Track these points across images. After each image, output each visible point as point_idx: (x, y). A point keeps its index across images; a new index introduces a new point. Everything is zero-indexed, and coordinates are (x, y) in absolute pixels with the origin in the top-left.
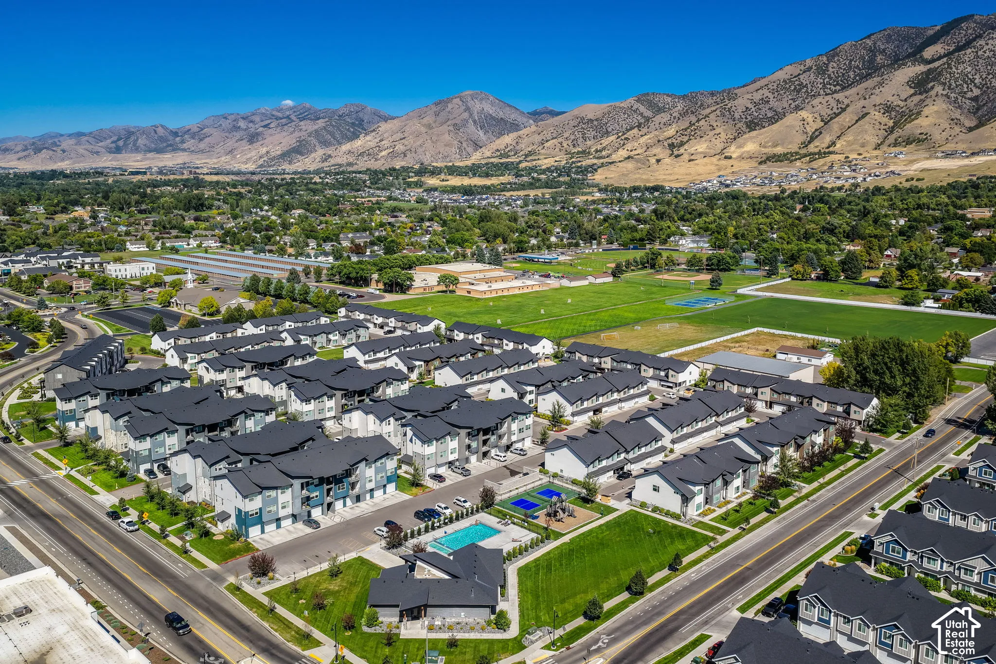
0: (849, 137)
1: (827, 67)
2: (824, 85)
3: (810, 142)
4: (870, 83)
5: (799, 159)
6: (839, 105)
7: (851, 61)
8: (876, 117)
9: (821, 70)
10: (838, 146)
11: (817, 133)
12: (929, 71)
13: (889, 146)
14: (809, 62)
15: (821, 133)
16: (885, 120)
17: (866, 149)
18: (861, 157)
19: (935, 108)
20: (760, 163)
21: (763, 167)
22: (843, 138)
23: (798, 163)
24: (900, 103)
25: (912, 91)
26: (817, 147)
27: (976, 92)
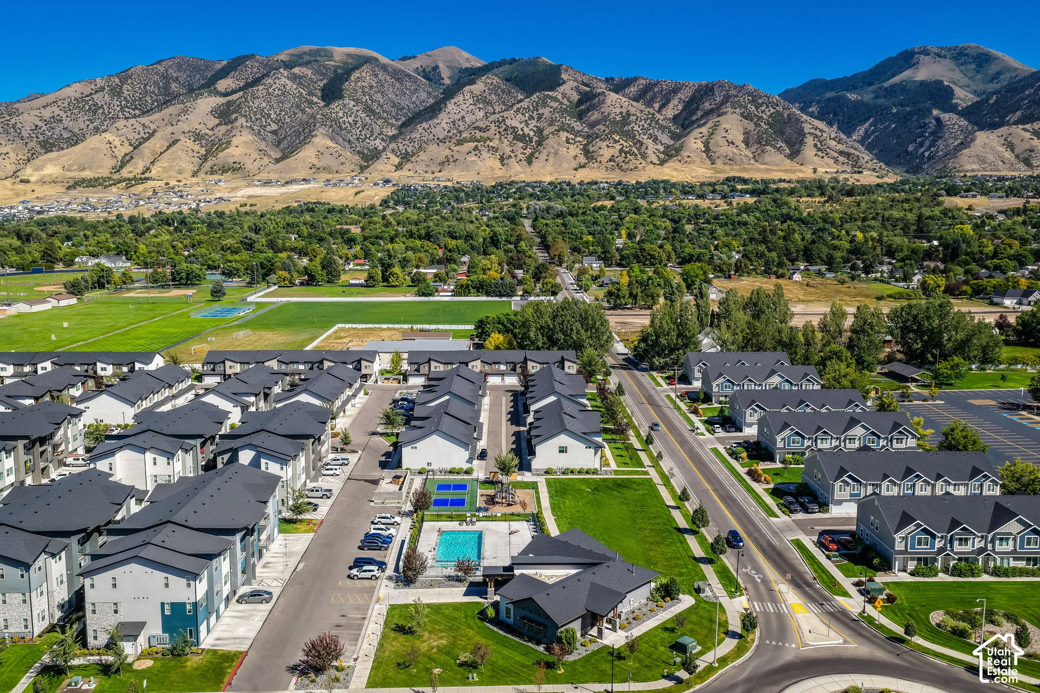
0: (163, 163)
1: (121, 89)
2: (122, 108)
3: (121, 167)
4: (172, 109)
5: (114, 184)
6: (146, 130)
7: (145, 86)
8: (188, 144)
9: (116, 92)
10: (154, 172)
11: (127, 158)
12: (229, 104)
13: (206, 173)
14: (100, 82)
15: (132, 158)
16: (197, 148)
17: (184, 176)
18: (181, 184)
19: (243, 139)
20: (69, 188)
21: (73, 192)
22: (157, 164)
23: (114, 189)
24: (208, 132)
25: (217, 121)
26: (130, 172)
27: (274, 127)
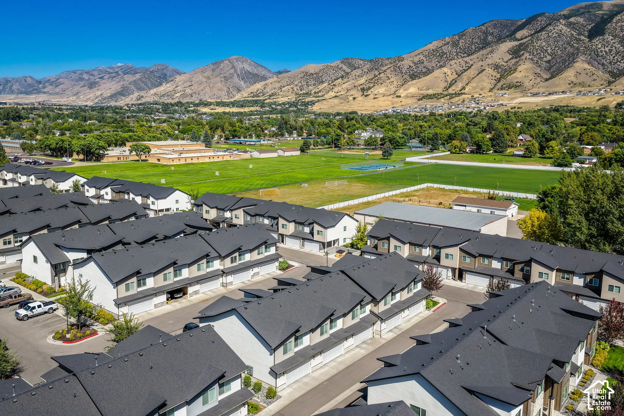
0: (473, 84)
1: (458, 42)
2: (457, 54)
3: (449, 87)
4: (484, 52)
5: (443, 97)
6: (467, 65)
7: (473, 39)
8: (489, 72)
9: (455, 44)
10: (467, 89)
11: (453, 82)
12: (521, 45)
13: (498, 90)
14: (447, 39)
15: (456, 81)
16: (495, 74)
17: (484, 91)
18: (481, 96)
19: (525, 66)
20: (419, 100)
21: (421, 102)
22: (470, 85)
23: (442, 100)
24: (503, 63)
25: (511, 56)
26: (454, 90)
27: (549, 58)
